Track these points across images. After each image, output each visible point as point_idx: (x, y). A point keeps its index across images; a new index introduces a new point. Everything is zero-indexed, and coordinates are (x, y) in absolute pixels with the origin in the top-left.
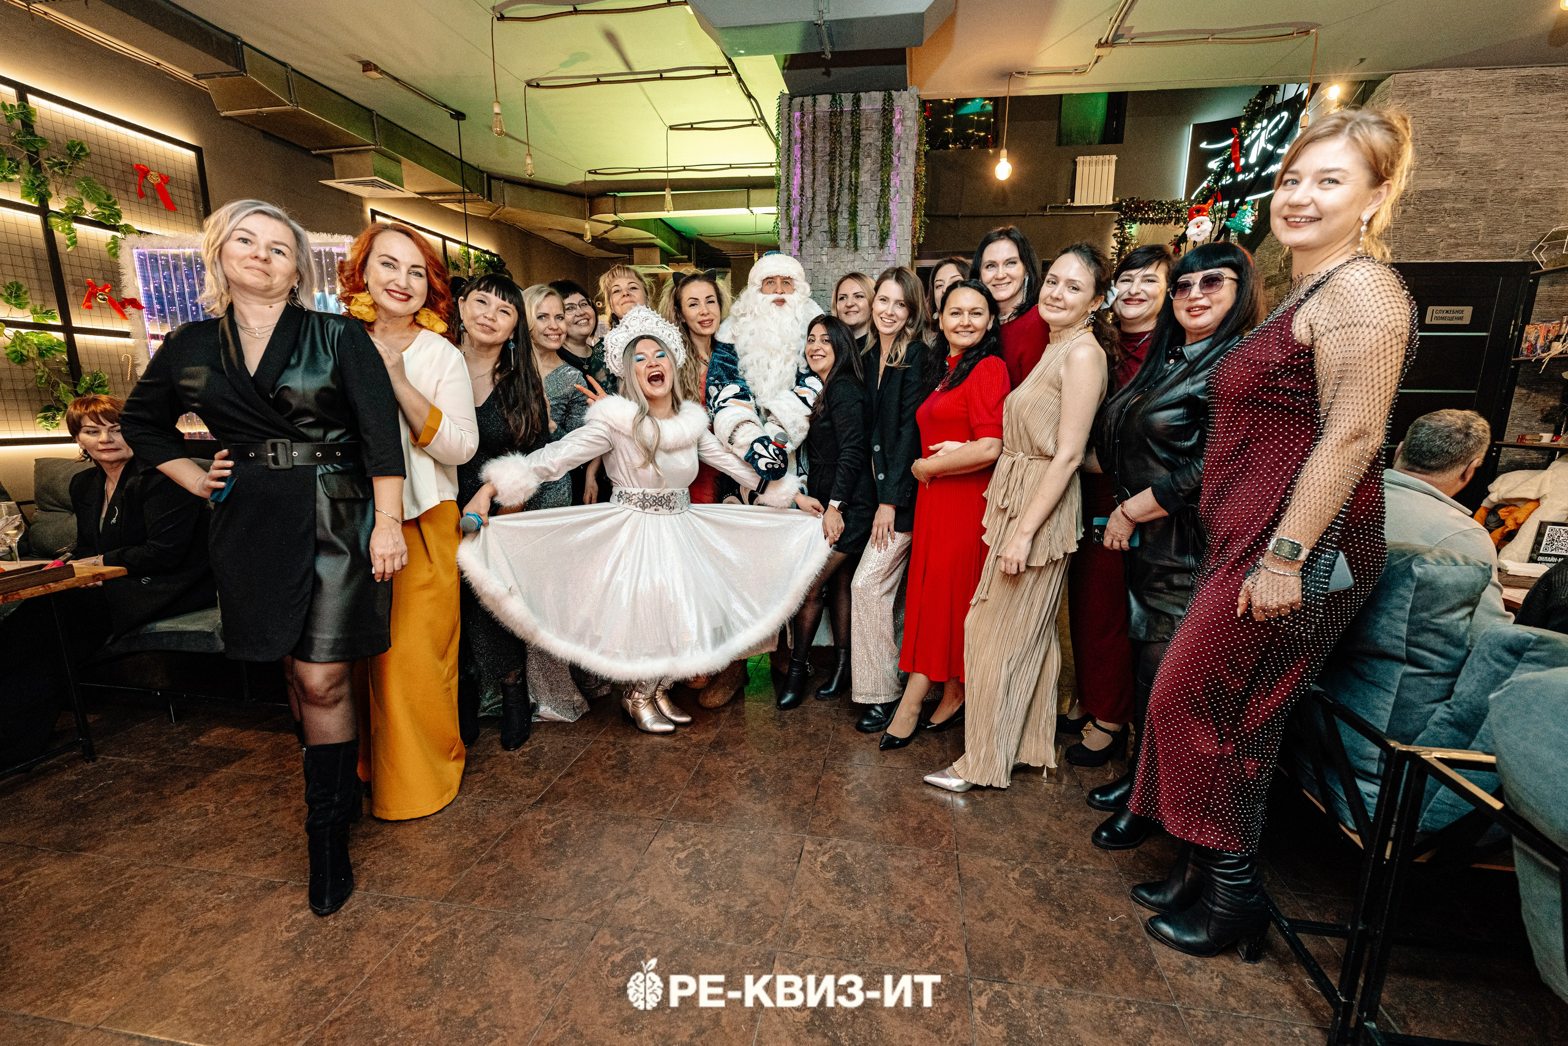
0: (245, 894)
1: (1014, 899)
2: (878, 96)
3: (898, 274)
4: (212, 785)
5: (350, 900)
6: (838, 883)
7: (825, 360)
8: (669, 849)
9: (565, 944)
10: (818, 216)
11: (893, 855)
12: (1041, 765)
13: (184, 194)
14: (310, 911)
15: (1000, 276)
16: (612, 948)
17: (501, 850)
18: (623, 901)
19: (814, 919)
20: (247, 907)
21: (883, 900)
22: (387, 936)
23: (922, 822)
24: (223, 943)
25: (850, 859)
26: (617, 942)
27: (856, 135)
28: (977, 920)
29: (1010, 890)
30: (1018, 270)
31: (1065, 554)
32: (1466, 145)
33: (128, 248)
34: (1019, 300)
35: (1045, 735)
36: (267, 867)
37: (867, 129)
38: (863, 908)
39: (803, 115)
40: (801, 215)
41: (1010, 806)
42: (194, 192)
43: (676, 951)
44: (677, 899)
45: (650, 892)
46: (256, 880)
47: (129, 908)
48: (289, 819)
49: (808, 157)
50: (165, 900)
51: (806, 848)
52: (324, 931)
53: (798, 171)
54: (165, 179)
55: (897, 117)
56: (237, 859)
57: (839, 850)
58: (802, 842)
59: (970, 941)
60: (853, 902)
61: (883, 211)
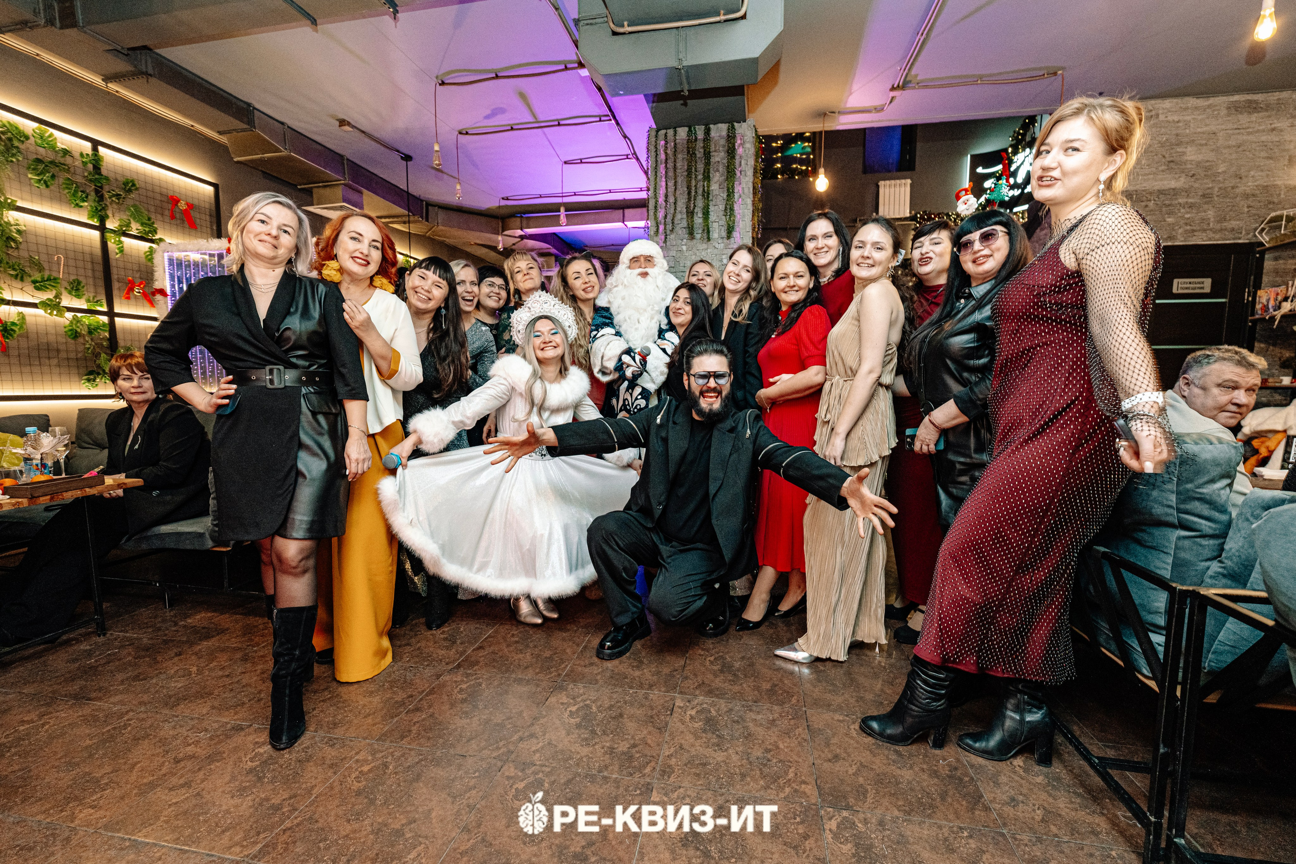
0: (219, 733)
1: (855, 745)
2: (724, 127)
4: (196, 654)
5: (302, 738)
6: (704, 731)
7: (684, 316)
8: (562, 704)
9: (477, 774)
10: (679, 216)
11: (751, 710)
12: (874, 641)
13: (203, 217)
14: (270, 747)
15: (820, 246)
16: (515, 779)
17: (424, 703)
18: (525, 743)
19: (686, 756)
20: (220, 742)
21: (743, 744)
22: (331, 766)
23: (774, 686)
24: (200, 769)
25: (714, 713)
26: (520, 774)
27: (707, 155)
28: (825, 761)
29: (852, 738)
30: (834, 241)
31: (881, 458)
32: (1192, 155)
33: (161, 253)
34: (836, 265)
35: (876, 616)
36: (236, 714)
37: (715, 151)
38: (726, 750)
39: (666, 143)
40: (666, 216)
41: (849, 674)
42: (210, 215)
43: (569, 781)
44: (570, 741)
45: (547, 736)
46: (227, 723)
47: (126, 742)
48: (255, 678)
49: (671, 174)
50: (155, 737)
51: (677, 704)
52: (281, 761)
53: (664, 184)
54: (191, 206)
55: (739, 142)
56: (213, 707)
57: (705, 706)
58: (673, 699)
59: (819, 777)
60: (718, 745)
61: (729, 210)
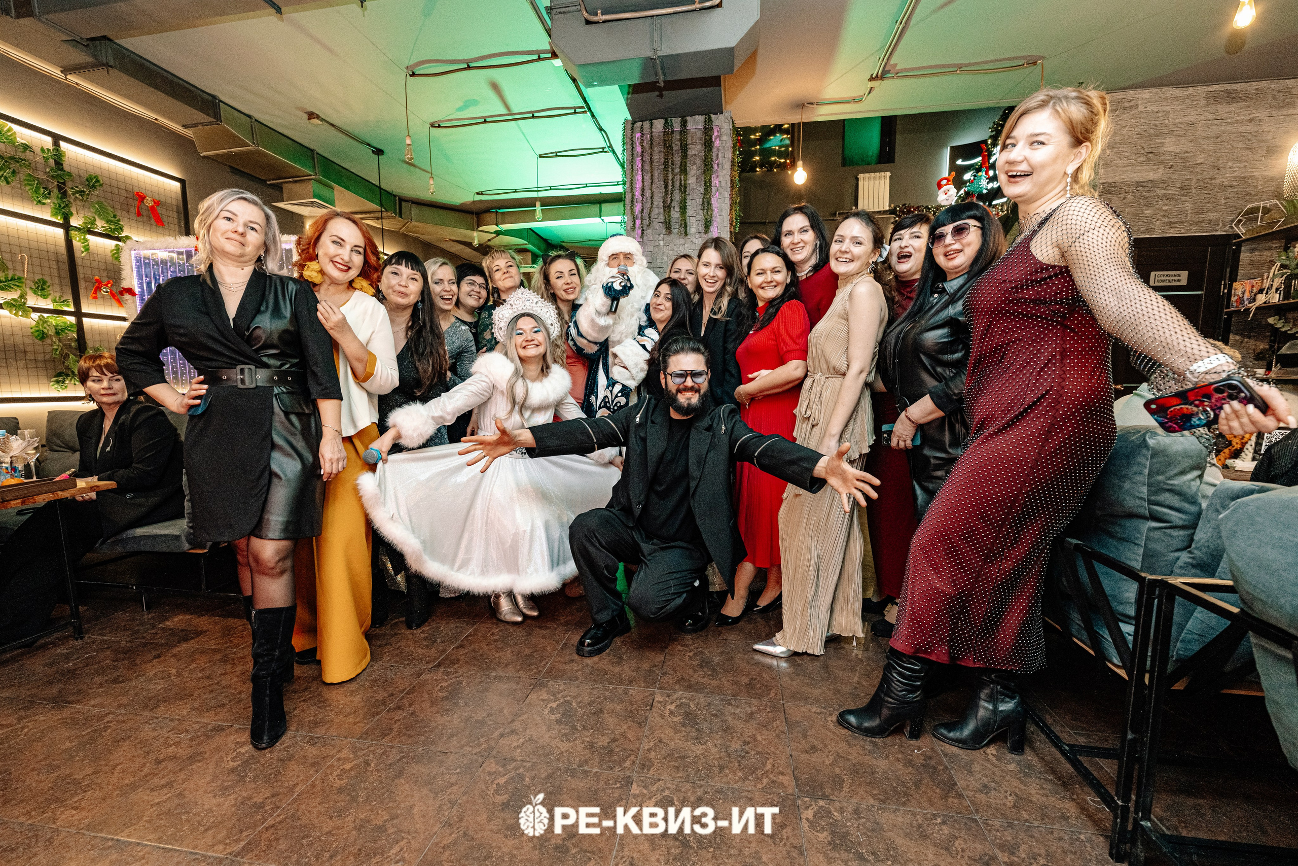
0: (199, 734)
1: (832, 736)
2: (700, 119)
3: (717, 243)
4: (175, 656)
5: (284, 738)
6: (684, 725)
7: (664, 312)
8: (543, 700)
9: (458, 770)
10: (656, 211)
11: (730, 704)
12: (851, 635)
13: (171, 214)
14: (251, 746)
15: (796, 241)
16: (496, 774)
17: (405, 701)
18: (506, 739)
19: (664, 751)
20: (200, 744)
21: (722, 737)
22: (313, 764)
23: (752, 679)
24: (180, 770)
25: (693, 707)
26: (501, 769)
27: (684, 148)
28: (802, 752)
29: (829, 730)
30: (810, 236)
31: (860, 455)
32: (1170, 145)
33: (128, 251)
34: (813, 261)
35: (854, 610)
36: (217, 714)
37: (692, 144)
38: (705, 743)
39: (643, 135)
40: (643, 210)
41: (826, 667)
42: (178, 212)
43: (549, 776)
44: (550, 737)
45: (528, 732)
46: (208, 724)
47: (106, 744)
48: (235, 679)
49: (647, 167)
50: (136, 738)
51: (656, 699)
52: (262, 761)
53: (640, 177)
54: (157, 203)
55: (716, 134)
57: (684, 700)
58: (653, 694)
59: (795, 769)
60: (697, 739)
61: (707, 205)
